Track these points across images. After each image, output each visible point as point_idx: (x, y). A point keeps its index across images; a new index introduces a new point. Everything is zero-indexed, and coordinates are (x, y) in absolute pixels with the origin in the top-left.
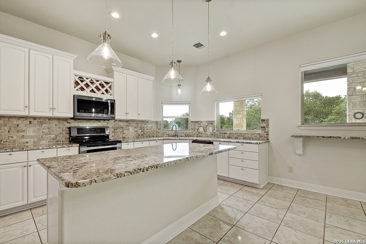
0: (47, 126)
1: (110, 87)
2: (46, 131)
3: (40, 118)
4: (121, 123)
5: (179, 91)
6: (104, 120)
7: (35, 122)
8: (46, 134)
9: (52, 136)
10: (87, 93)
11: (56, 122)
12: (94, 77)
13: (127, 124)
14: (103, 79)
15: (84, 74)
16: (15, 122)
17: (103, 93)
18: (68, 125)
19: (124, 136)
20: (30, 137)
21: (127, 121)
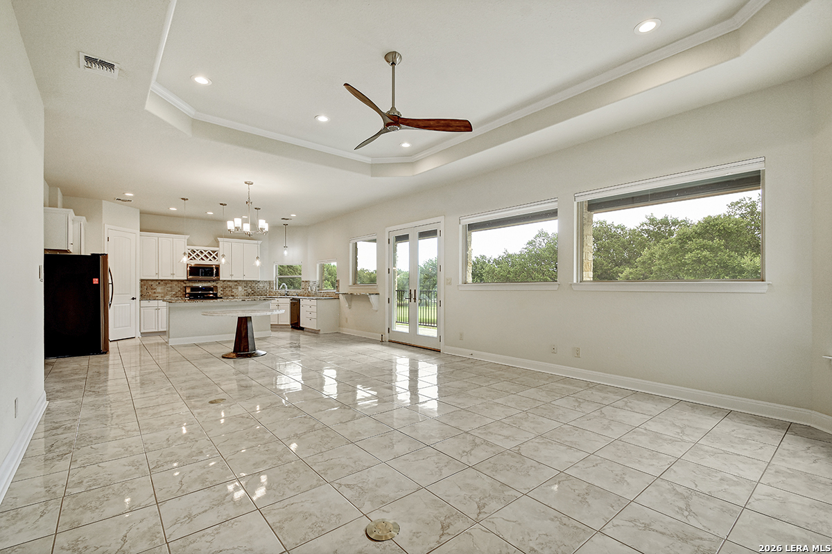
0: (170, 285)
1: (217, 255)
2: (169, 289)
3: (165, 280)
4: (229, 283)
5: (286, 253)
6: (213, 281)
7: (162, 283)
8: (170, 291)
9: (174, 293)
10: (198, 262)
11: (176, 283)
12: (202, 248)
13: (236, 283)
14: (210, 249)
15: (194, 248)
16: (150, 283)
17: (210, 260)
18: (185, 285)
19: (233, 294)
20: (159, 293)
21: (236, 281)
